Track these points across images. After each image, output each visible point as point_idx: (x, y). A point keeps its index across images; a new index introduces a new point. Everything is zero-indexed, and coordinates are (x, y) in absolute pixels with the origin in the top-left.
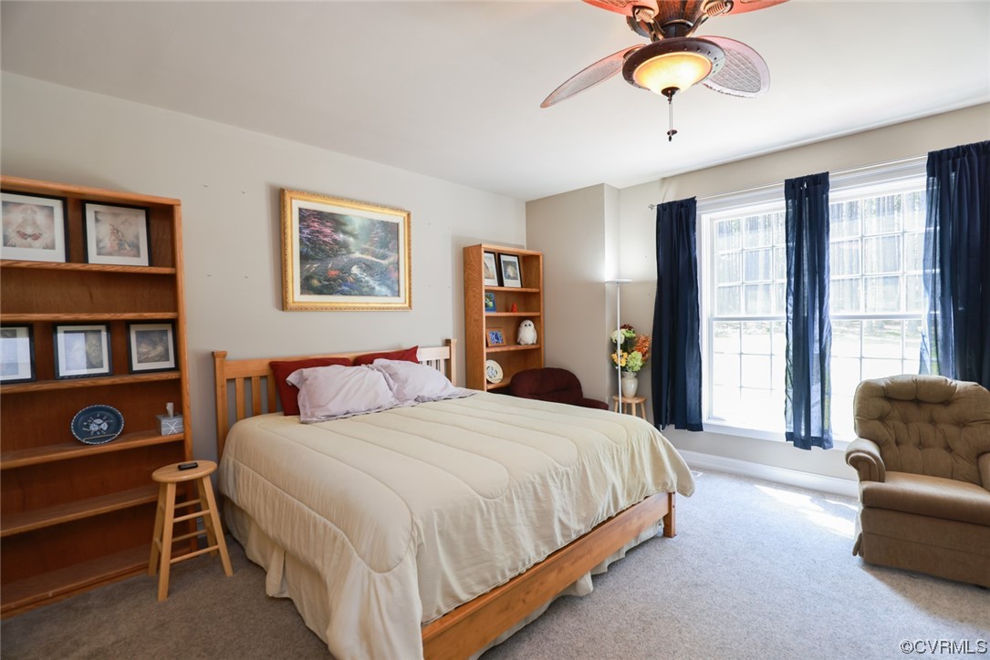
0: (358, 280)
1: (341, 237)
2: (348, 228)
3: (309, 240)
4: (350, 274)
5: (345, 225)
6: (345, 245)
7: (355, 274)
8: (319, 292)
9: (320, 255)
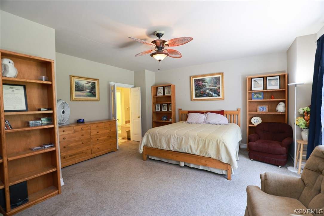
0: (208, 93)
1: (204, 84)
2: (206, 81)
3: (196, 86)
4: (206, 92)
5: (205, 81)
6: (205, 85)
7: (207, 92)
8: (199, 97)
9: (199, 89)
